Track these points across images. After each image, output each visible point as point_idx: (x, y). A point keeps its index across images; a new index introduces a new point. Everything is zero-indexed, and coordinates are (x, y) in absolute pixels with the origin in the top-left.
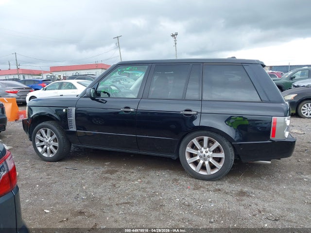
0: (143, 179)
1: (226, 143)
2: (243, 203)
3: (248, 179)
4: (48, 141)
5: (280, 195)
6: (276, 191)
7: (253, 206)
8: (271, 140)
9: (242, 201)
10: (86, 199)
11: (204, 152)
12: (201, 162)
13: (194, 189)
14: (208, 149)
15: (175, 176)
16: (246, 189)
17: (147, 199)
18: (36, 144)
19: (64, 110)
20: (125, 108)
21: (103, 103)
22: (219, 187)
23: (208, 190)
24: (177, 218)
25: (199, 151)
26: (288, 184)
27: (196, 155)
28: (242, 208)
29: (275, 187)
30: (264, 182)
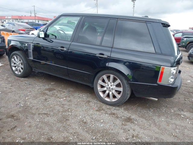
0: (67, 98)
1: (125, 81)
2: (125, 127)
3: (139, 109)
4: (18, 64)
5: (156, 125)
6: (155, 122)
7: (131, 131)
8: (157, 84)
9: (125, 125)
10: (23, 106)
11: (110, 86)
12: (107, 92)
13: (97, 111)
14: (112, 84)
15: (90, 99)
16: (133, 117)
17: (61, 113)
18: (12, 65)
19: (26, 45)
20: (61, 47)
21: (50, 42)
22: (115, 112)
23: (106, 113)
24: (71, 131)
25: (107, 84)
26: (167, 117)
27: (105, 87)
28: (122, 131)
29: (156, 118)
30: (150, 113)
